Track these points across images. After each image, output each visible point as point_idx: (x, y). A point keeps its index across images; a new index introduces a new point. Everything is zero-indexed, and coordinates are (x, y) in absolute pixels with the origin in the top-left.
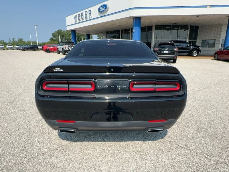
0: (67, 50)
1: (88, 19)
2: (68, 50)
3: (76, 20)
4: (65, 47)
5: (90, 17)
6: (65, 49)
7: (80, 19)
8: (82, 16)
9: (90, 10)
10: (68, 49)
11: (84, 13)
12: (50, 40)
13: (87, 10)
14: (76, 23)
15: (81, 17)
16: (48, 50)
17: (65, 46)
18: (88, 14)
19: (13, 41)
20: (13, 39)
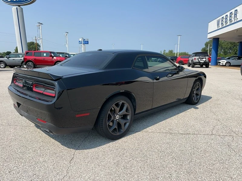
0: (196, 62)
1: (233, 22)
2: (198, 63)
3: (218, 24)
4: (195, 59)
5: (236, 19)
6: (194, 61)
7: (223, 23)
8: (226, 19)
9: (236, 10)
10: (198, 61)
11: (229, 16)
12: (201, 50)
13: (233, 11)
14: (218, 28)
15: (224, 20)
16: (181, 62)
17: (195, 57)
18: (233, 16)
19: (164, 53)
20: (165, 51)
